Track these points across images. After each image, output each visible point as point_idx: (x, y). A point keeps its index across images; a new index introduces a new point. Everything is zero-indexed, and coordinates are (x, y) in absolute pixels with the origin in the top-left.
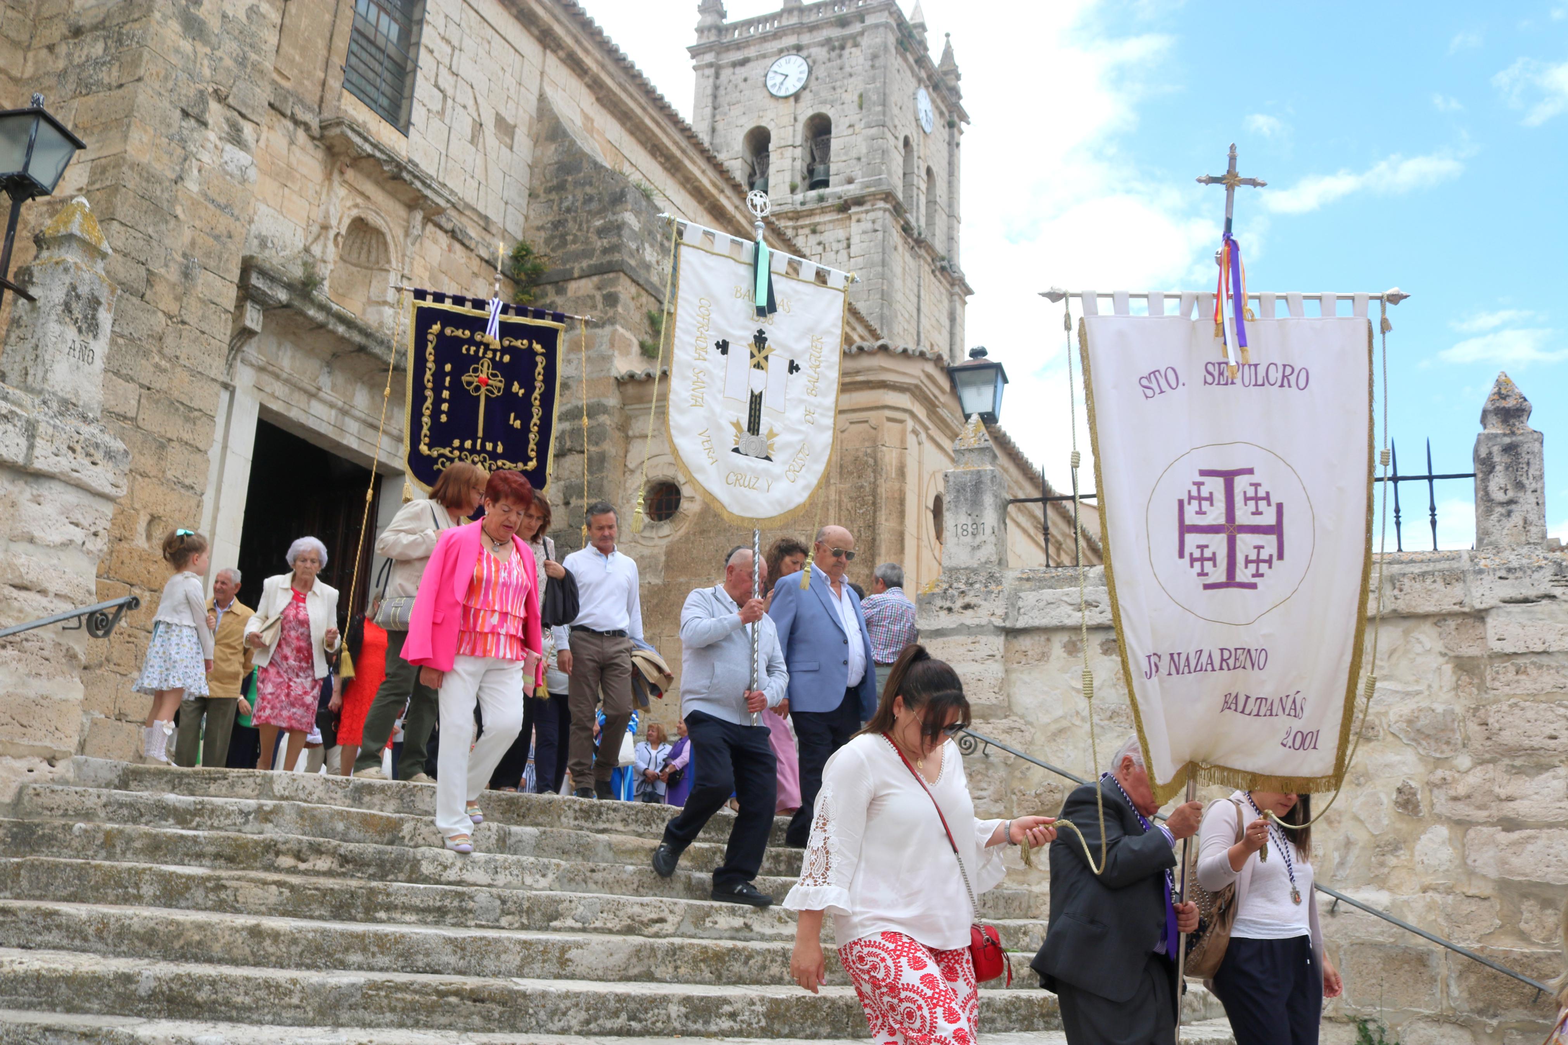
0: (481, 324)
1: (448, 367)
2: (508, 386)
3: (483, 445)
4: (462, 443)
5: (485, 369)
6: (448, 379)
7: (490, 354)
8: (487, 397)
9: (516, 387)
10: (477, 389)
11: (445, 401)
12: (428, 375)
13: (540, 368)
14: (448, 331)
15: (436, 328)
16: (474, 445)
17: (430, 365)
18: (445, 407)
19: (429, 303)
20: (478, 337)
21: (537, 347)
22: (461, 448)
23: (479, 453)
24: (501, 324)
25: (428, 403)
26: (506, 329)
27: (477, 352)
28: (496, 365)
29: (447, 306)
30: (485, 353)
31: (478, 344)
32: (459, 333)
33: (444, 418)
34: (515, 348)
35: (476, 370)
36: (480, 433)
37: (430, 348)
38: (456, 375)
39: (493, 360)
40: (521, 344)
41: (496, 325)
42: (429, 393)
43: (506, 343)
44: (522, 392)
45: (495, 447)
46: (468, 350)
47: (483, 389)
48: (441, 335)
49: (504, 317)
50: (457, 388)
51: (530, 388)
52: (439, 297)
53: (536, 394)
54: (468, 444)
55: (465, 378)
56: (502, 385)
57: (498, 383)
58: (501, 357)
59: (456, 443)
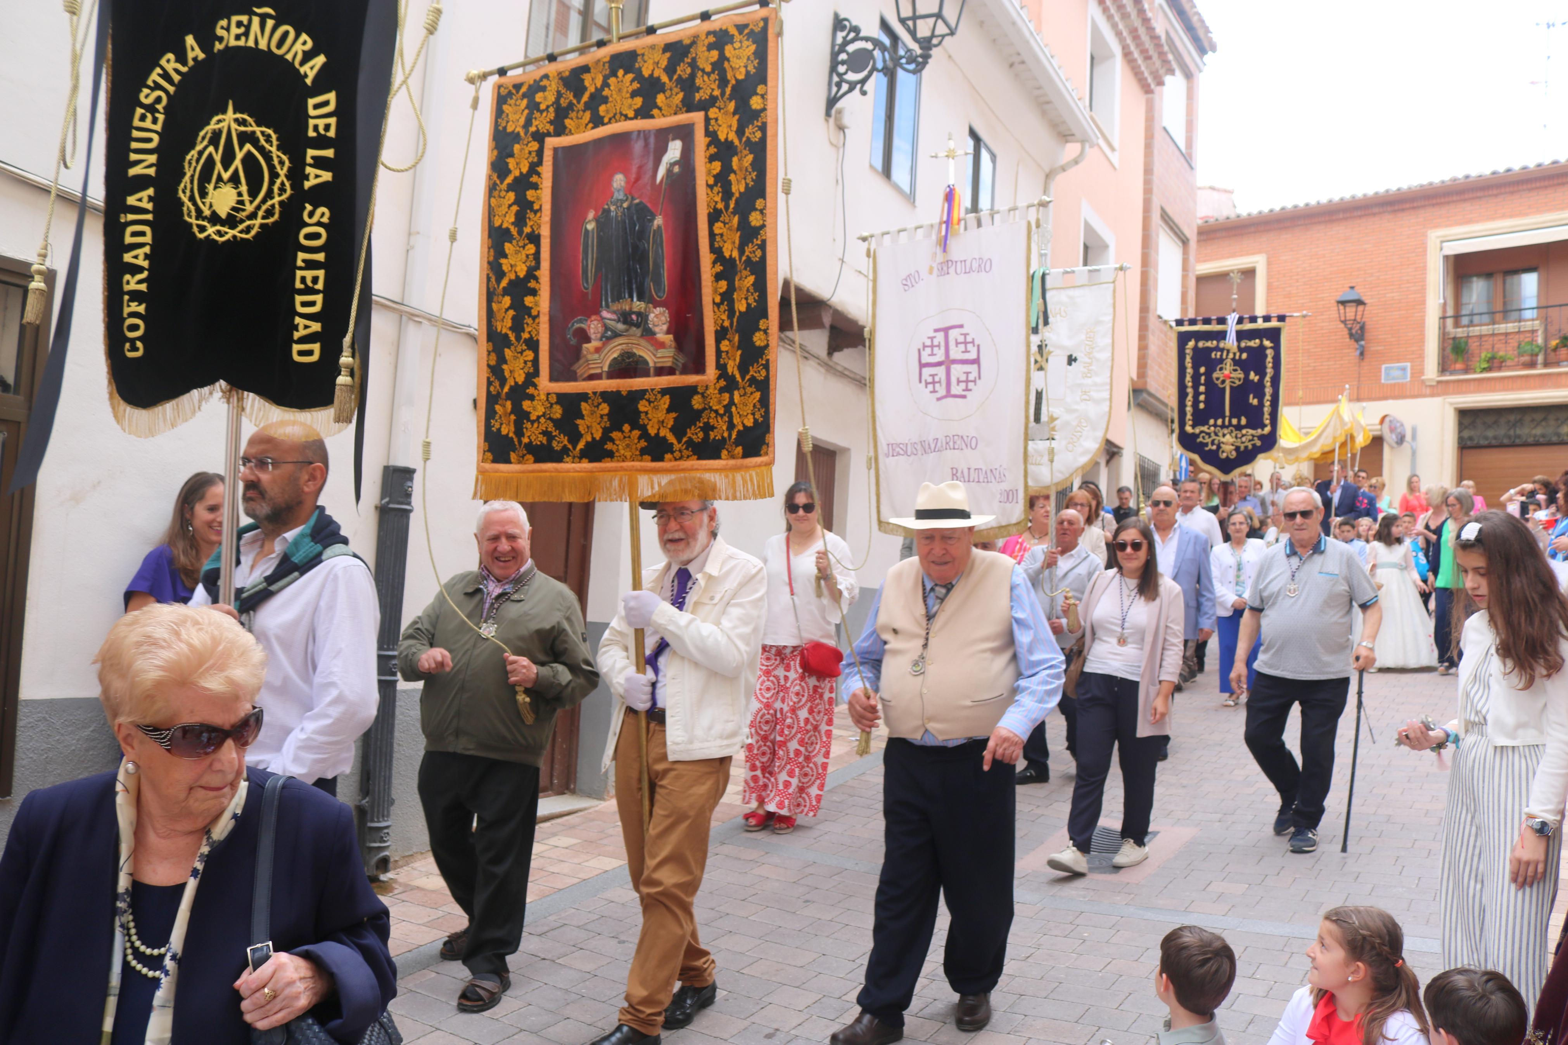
0: (1222, 335)
1: (1202, 370)
2: (1247, 376)
3: (1230, 421)
4: (1215, 422)
5: (1228, 367)
6: (1203, 378)
7: (1231, 356)
8: (1231, 387)
9: (1252, 376)
10: (1223, 382)
11: (1202, 394)
12: (1188, 378)
13: (1269, 359)
14: (1200, 345)
15: (1191, 344)
16: (1223, 422)
17: (1190, 371)
18: (1202, 398)
19: (1186, 327)
20: (1221, 345)
21: (1267, 343)
22: (1215, 425)
23: (1227, 427)
24: (1238, 332)
25: (1190, 397)
26: (1241, 335)
27: (1221, 356)
28: (1236, 362)
29: (1199, 327)
30: (1227, 355)
31: (1222, 350)
32: (1208, 344)
33: (1202, 406)
34: (1250, 347)
35: (1221, 369)
36: (1227, 413)
37: (1188, 360)
38: (1208, 374)
39: (1233, 360)
40: (1255, 343)
41: (1234, 334)
42: (1190, 390)
43: (1243, 345)
44: (1257, 378)
45: (1239, 421)
46: (1216, 355)
47: (1228, 382)
48: (1195, 349)
49: (1239, 327)
51: (1262, 375)
52: (1193, 322)
53: (1268, 378)
54: (1220, 422)
55: (1214, 376)
56: (1242, 376)
57: (1238, 375)
58: (1240, 356)
59: (1212, 422)
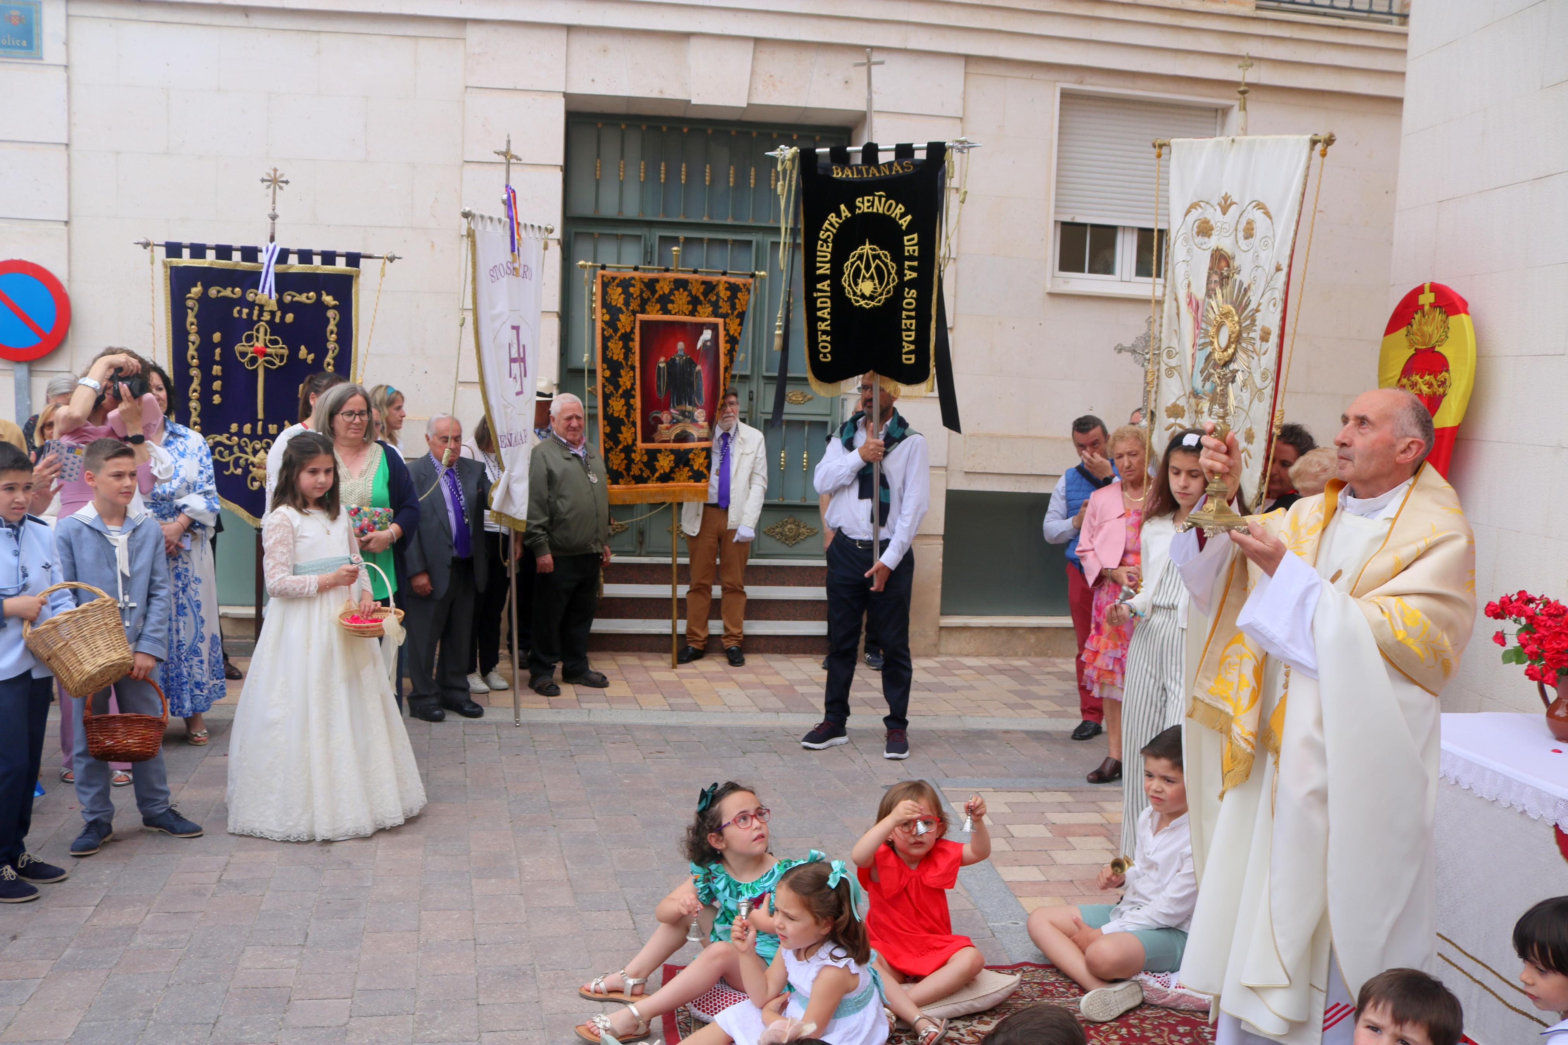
0: (251, 280)
1: (217, 337)
2: (294, 352)
3: (265, 428)
4: (241, 428)
5: (261, 335)
7: (267, 317)
8: (266, 370)
9: (303, 351)
10: (253, 360)
11: (217, 378)
12: (192, 351)
13: (332, 326)
14: (213, 292)
15: (196, 290)
16: (254, 429)
17: (194, 337)
18: (217, 385)
19: (186, 260)
20: (250, 297)
21: (328, 299)
22: (240, 434)
23: (260, 439)
24: (278, 276)
25: (195, 385)
26: (284, 282)
27: (250, 314)
28: (275, 328)
29: (211, 259)
30: (260, 314)
31: (251, 305)
32: (227, 292)
33: (217, 399)
34: (300, 304)
35: (249, 339)
36: (260, 415)
37: (191, 318)
38: (227, 345)
39: (271, 323)
40: (307, 298)
41: (271, 279)
42: (195, 372)
43: (287, 299)
44: (311, 356)
46: (240, 312)
47: (260, 361)
48: (203, 299)
49: (282, 268)
50: (230, 361)
51: (320, 352)
52: (198, 251)
53: (329, 359)
54: (247, 428)
55: (238, 348)
56: (285, 352)
57: (282, 349)
58: (283, 318)
59: (234, 427)
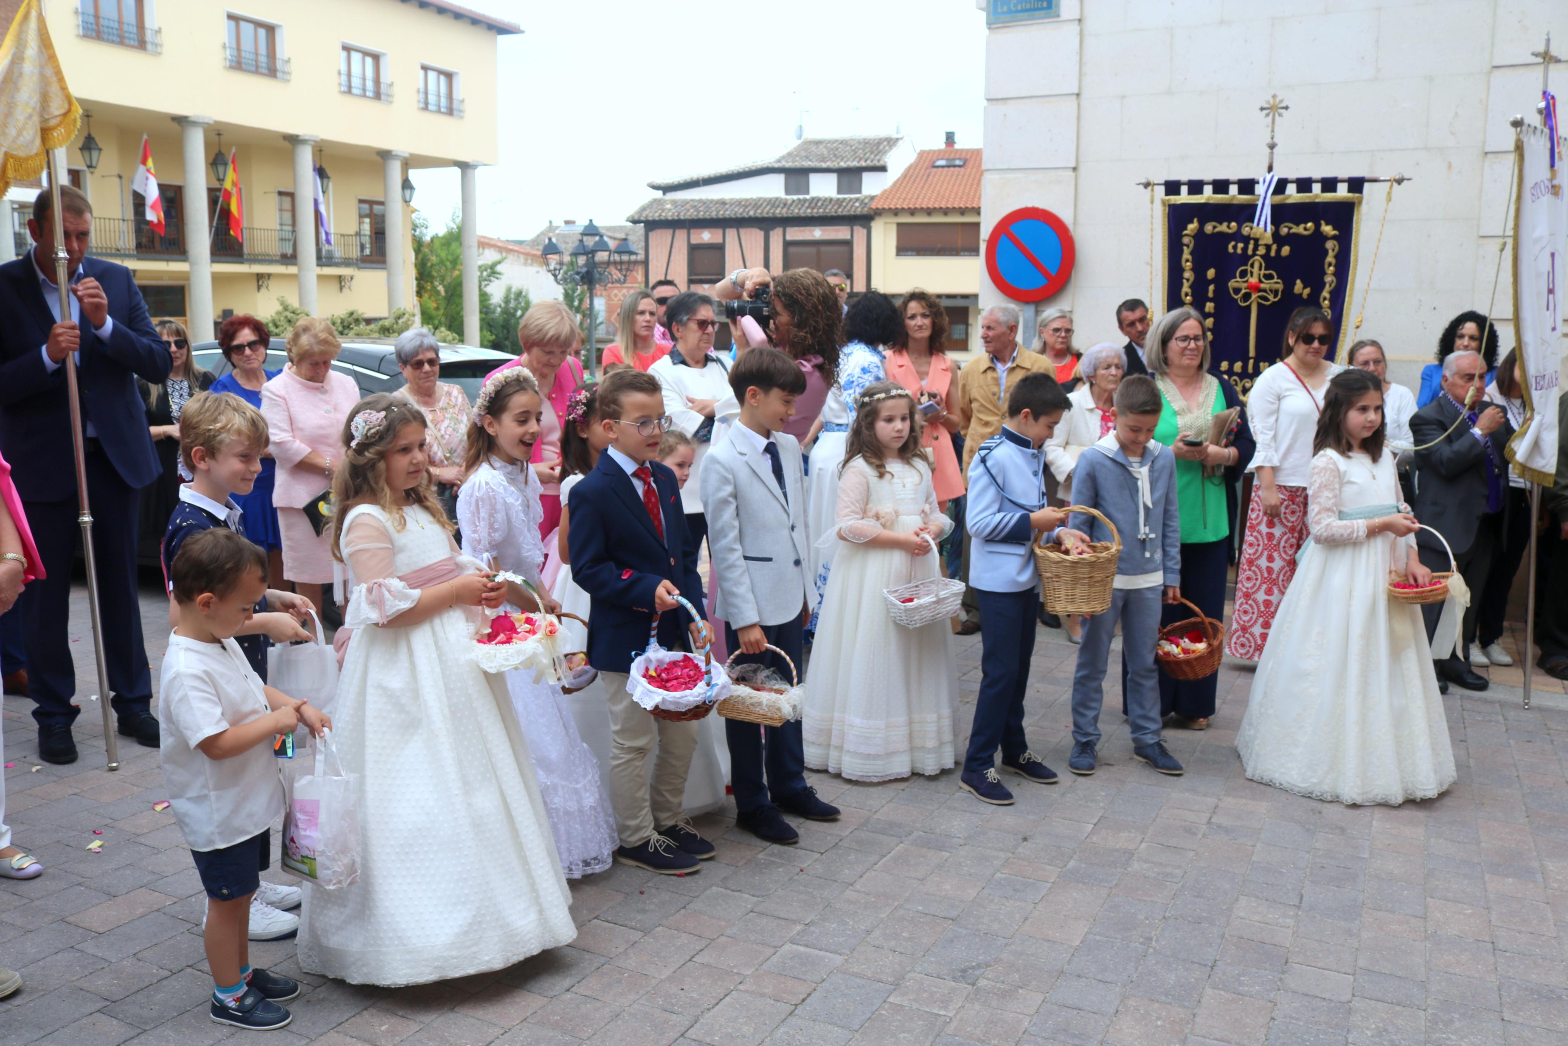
0: (1247, 213)
1: (1211, 273)
2: (1289, 286)
4: (1231, 366)
5: (1256, 270)
6: (1211, 288)
7: (1262, 250)
8: (1260, 306)
9: (1299, 285)
10: (1247, 297)
12: (1186, 288)
13: (1330, 258)
14: (1209, 228)
15: (1192, 227)
16: (1245, 367)
17: (1188, 274)
19: (1184, 197)
20: (1246, 231)
21: (1327, 229)
24: (1275, 208)
26: (1281, 213)
27: (1245, 249)
28: (1270, 262)
29: (1208, 195)
30: (1256, 248)
31: (1246, 240)
32: (1223, 228)
34: (1297, 236)
35: (1244, 274)
36: (1252, 353)
37: (1186, 254)
38: (1221, 281)
39: (1266, 257)
40: (1304, 229)
41: (1267, 211)
43: (1284, 231)
44: (1307, 291)
46: (1235, 247)
47: (1254, 296)
48: (1199, 235)
49: (1278, 198)
50: (1223, 297)
51: (1317, 285)
52: (1196, 187)
53: (1325, 294)
54: (1238, 366)
55: (1232, 284)
56: (1280, 287)
57: (1277, 284)
58: (1278, 251)
59: (1225, 365)
